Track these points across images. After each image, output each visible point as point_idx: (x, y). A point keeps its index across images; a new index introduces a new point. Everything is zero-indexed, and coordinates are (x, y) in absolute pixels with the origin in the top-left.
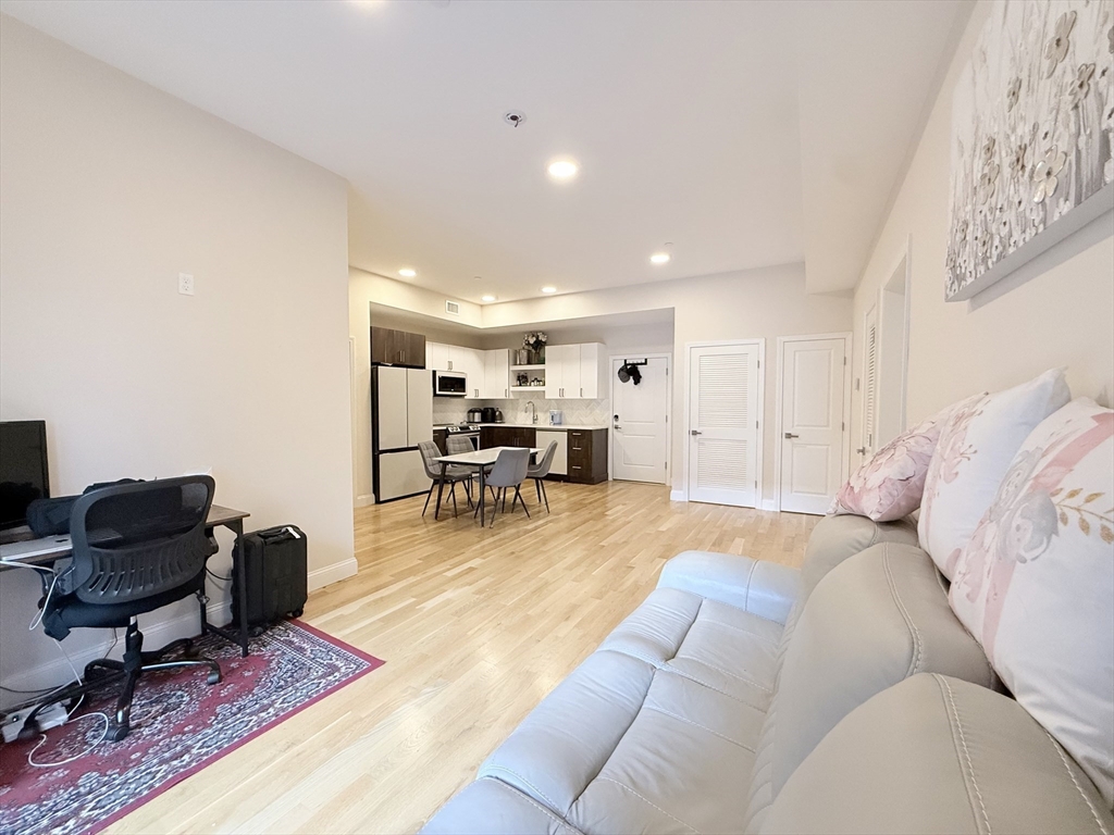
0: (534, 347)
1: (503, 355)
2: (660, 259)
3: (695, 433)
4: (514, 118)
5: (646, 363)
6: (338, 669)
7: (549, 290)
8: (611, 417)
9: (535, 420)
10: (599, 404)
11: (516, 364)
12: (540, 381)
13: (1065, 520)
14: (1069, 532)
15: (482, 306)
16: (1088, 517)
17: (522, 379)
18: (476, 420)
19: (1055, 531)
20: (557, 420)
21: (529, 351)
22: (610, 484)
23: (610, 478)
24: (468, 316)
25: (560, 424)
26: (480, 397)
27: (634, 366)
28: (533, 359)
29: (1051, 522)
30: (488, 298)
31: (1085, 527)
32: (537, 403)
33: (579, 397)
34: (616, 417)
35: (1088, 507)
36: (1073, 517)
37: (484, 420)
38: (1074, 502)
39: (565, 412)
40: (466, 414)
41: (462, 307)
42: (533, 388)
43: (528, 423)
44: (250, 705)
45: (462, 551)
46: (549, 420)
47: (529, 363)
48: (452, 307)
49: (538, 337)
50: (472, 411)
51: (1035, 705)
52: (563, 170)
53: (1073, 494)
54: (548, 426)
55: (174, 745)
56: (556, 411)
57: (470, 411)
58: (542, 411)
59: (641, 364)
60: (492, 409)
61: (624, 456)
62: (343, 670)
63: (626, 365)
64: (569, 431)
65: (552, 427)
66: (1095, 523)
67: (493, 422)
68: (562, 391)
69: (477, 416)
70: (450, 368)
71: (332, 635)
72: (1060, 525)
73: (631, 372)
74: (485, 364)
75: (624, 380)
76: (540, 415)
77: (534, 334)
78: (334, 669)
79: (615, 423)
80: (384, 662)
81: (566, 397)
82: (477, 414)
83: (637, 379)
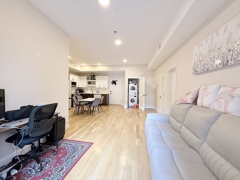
0: (92, 76)
1: (85, 77)
2: (125, 61)
4: (115, 32)
5: (117, 81)
6: (84, 146)
7: (99, 64)
8: (110, 92)
9: (92, 92)
10: (107, 89)
11: (88, 80)
12: (94, 83)
13: (235, 97)
14: (236, 98)
15: (81, 66)
16: (238, 96)
17: (89, 83)
19: (234, 98)
20: (98, 92)
21: (91, 77)
22: (109, 106)
24: (79, 68)
25: (98, 93)
26: (79, 87)
27: (115, 81)
28: (92, 79)
29: (233, 97)
30: (84, 65)
31: (237, 97)
32: (93, 88)
33: (103, 87)
34: (111, 91)
35: (237, 95)
36: (236, 97)
37: (80, 92)
38: (235, 95)
39: (99, 90)
40: (75, 91)
41: (77, 66)
42: (92, 85)
43: (91, 93)
44: (69, 157)
45: (90, 120)
46: (96, 92)
47: (91, 80)
48: (75, 66)
49: (94, 74)
51: (235, 114)
52: (118, 42)
53: (235, 94)
54: (96, 94)
55: (58, 168)
56: (98, 90)
57: (76, 90)
58: (94, 90)
59: (116, 81)
60: (82, 90)
61: (112, 100)
62: (85, 146)
63: (113, 81)
64: (102, 94)
65: (97, 94)
66: (238, 97)
67: (82, 93)
68: (99, 86)
70: (73, 80)
71: (75, 140)
72: (234, 97)
73: (114, 82)
74: (80, 79)
75: (113, 84)
76: (94, 91)
77: (93, 73)
78: (83, 147)
79: (111, 93)
80: (94, 143)
81: (100, 87)
82: (78, 91)
83: (115, 84)
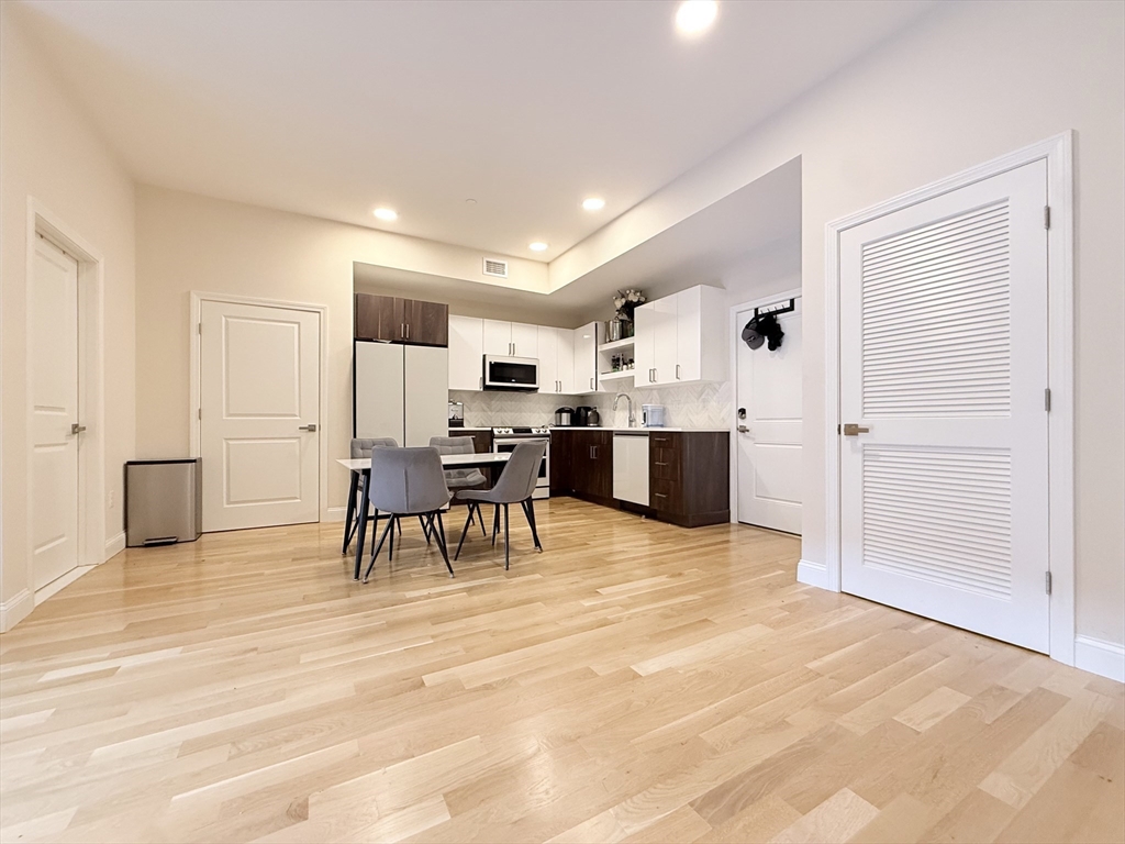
3: (852, 430)
5: (791, 308)
8: (735, 412)
10: (715, 390)
11: (604, 342)
12: (630, 361)
15: (548, 264)
17: (615, 361)
18: (564, 423)
20: (654, 419)
21: (622, 321)
23: (733, 520)
24: (521, 278)
25: (660, 426)
26: (563, 392)
27: (773, 315)
28: (625, 330)
30: (538, 245)
33: (676, 380)
34: (743, 411)
37: (574, 422)
39: (669, 407)
40: (551, 414)
41: (513, 266)
42: (625, 373)
47: (621, 337)
48: (493, 268)
50: (560, 411)
56: (651, 406)
57: (555, 410)
59: (784, 311)
60: (588, 408)
63: (756, 318)
64: (651, 434)
67: (586, 426)
68: (652, 373)
69: (566, 418)
73: (766, 330)
75: (754, 342)
77: (623, 293)
79: (741, 423)
81: (659, 382)
82: (564, 415)
83: (776, 340)
